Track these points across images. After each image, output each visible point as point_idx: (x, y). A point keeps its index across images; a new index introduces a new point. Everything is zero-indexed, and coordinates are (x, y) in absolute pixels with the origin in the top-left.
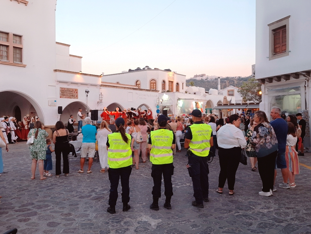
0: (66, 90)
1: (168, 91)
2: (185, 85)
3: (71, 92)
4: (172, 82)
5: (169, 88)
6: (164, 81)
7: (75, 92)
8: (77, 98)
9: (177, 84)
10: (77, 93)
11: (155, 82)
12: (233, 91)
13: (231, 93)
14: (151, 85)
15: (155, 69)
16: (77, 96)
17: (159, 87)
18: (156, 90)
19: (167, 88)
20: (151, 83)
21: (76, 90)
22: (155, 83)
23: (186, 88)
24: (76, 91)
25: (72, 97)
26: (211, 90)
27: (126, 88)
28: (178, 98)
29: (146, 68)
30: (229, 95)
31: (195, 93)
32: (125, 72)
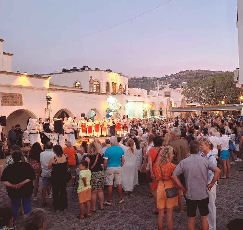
0: (8, 95)
1: (113, 94)
3: (15, 98)
4: (115, 84)
5: (113, 91)
6: (108, 83)
7: (18, 98)
8: (22, 105)
9: (121, 85)
10: (21, 98)
11: (99, 84)
16: (21, 103)
17: (103, 89)
19: (111, 90)
21: (20, 95)
23: (128, 90)
24: (20, 97)
25: (15, 104)
26: (151, 91)
27: (75, 91)
28: (126, 101)
29: (86, 69)
30: (166, 96)
31: (139, 96)
32: (59, 72)
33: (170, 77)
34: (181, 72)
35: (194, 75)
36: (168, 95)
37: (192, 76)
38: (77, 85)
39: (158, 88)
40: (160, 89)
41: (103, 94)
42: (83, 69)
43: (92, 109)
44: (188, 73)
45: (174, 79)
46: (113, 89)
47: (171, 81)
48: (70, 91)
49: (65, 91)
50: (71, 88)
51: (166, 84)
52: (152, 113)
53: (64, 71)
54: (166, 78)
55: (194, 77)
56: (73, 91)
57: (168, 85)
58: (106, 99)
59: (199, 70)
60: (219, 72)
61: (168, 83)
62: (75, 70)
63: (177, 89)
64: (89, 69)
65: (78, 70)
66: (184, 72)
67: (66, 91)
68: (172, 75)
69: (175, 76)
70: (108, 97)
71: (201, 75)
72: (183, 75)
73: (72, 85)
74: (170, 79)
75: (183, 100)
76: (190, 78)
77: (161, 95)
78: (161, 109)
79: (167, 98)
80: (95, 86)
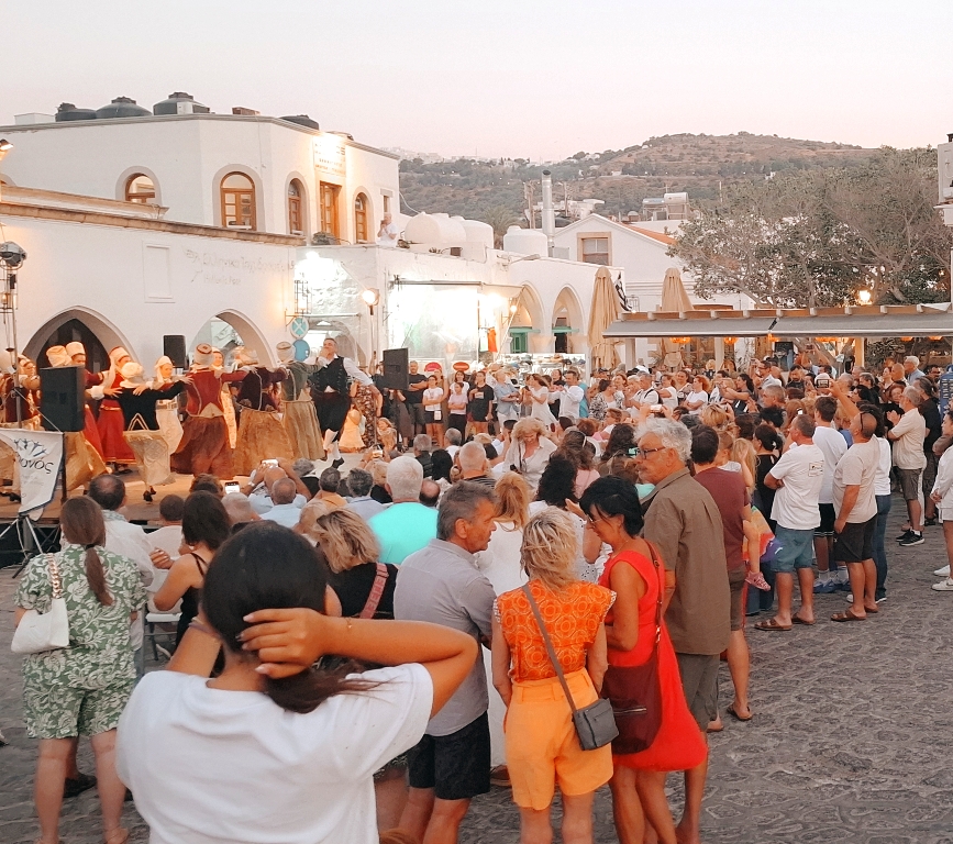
1: (322, 240)
2: (395, 203)
4: (335, 189)
5: (323, 224)
6: (296, 185)
9: (362, 198)
11: (251, 187)
12: (604, 239)
13: (594, 249)
14: (224, 204)
15: (236, 111)
17: (275, 216)
18: (254, 228)
19: (314, 225)
20: (224, 191)
22: (252, 192)
23: (401, 223)
26: (514, 232)
27: (131, 223)
28: (393, 279)
29: (185, 108)
30: (587, 258)
31: (456, 252)
32: (38, 121)
33: (597, 162)
34: (653, 142)
35: (715, 158)
36: (597, 254)
37: (705, 160)
38: (134, 190)
39: (549, 217)
40: (558, 224)
41: (273, 238)
42: (167, 110)
43: (222, 316)
44: (685, 147)
45: (617, 174)
46: (323, 216)
47: (604, 184)
48: (108, 220)
49: (81, 217)
50: (108, 202)
51: (580, 200)
52: (519, 343)
53: (68, 114)
54: (580, 166)
55: (715, 167)
56: (125, 223)
57: (590, 204)
58: (291, 266)
59: (741, 134)
60: (839, 147)
62: (122, 110)
63: (639, 224)
64: (201, 111)
65: (141, 113)
66: (666, 139)
67: (88, 218)
68: (608, 156)
69: (625, 159)
70: (301, 257)
71: (749, 158)
72: (665, 157)
73: (111, 191)
74: (596, 174)
75: (672, 278)
76: (698, 172)
77: (564, 254)
78: (561, 321)
79: (594, 268)
80: (230, 198)
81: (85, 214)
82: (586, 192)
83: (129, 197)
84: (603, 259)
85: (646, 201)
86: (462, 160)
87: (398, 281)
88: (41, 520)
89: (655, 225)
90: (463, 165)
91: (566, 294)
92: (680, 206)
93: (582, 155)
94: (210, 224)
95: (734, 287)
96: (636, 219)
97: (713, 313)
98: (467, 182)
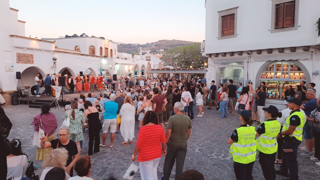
0: (22, 55)
1: (105, 57)
2: (117, 51)
3: (28, 58)
4: (107, 48)
5: (105, 54)
6: (101, 48)
7: (30, 58)
8: (33, 63)
9: (111, 50)
12: (150, 57)
13: (148, 58)
15: (92, 36)
16: (32, 61)
17: (98, 53)
18: (94, 55)
19: (104, 54)
20: (90, 49)
21: (32, 55)
22: (94, 49)
23: (117, 54)
24: (32, 57)
25: (28, 62)
26: (135, 56)
27: (75, 54)
29: (84, 36)
30: (147, 60)
31: (126, 59)
32: (62, 38)
33: (151, 44)
34: (159, 41)
35: (169, 44)
36: (148, 60)
37: (168, 44)
38: (76, 48)
39: (141, 53)
40: (142, 54)
41: (97, 56)
42: (82, 36)
43: (89, 69)
44: (164, 42)
45: (153, 46)
46: (105, 53)
47: (151, 48)
48: (72, 53)
50: (72, 50)
51: (147, 50)
52: (136, 73)
53: (67, 37)
54: (148, 45)
55: (169, 45)
57: (149, 51)
58: (100, 61)
59: (174, 40)
60: (190, 42)
61: (149, 49)
62: (75, 36)
63: (156, 55)
64: (87, 36)
65: (78, 36)
66: (162, 41)
68: (152, 43)
69: (155, 44)
70: (102, 60)
71: (175, 44)
72: (161, 44)
73: (73, 49)
74: (150, 46)
75: (160, 63)
76: (167, 46)
77: (143, 59)
78: (143, 70)
79: (148, 61)
80: (91, 50)
81: (68, 52)
82: (148, 49)
83: (76, 50)
84: (149, 60)
85: (157, 51)
86: (129, 44)
87: (116, 64)
88: (59, 100)
89: (158, 55)
90: (129, 45)
91: (143, 66)
92: (162, 52)
93: (148, 43)
94: (88, 54)
95: (170, 65)
96: (155, 54)
97: (165, 70)
98: (130, 47)
